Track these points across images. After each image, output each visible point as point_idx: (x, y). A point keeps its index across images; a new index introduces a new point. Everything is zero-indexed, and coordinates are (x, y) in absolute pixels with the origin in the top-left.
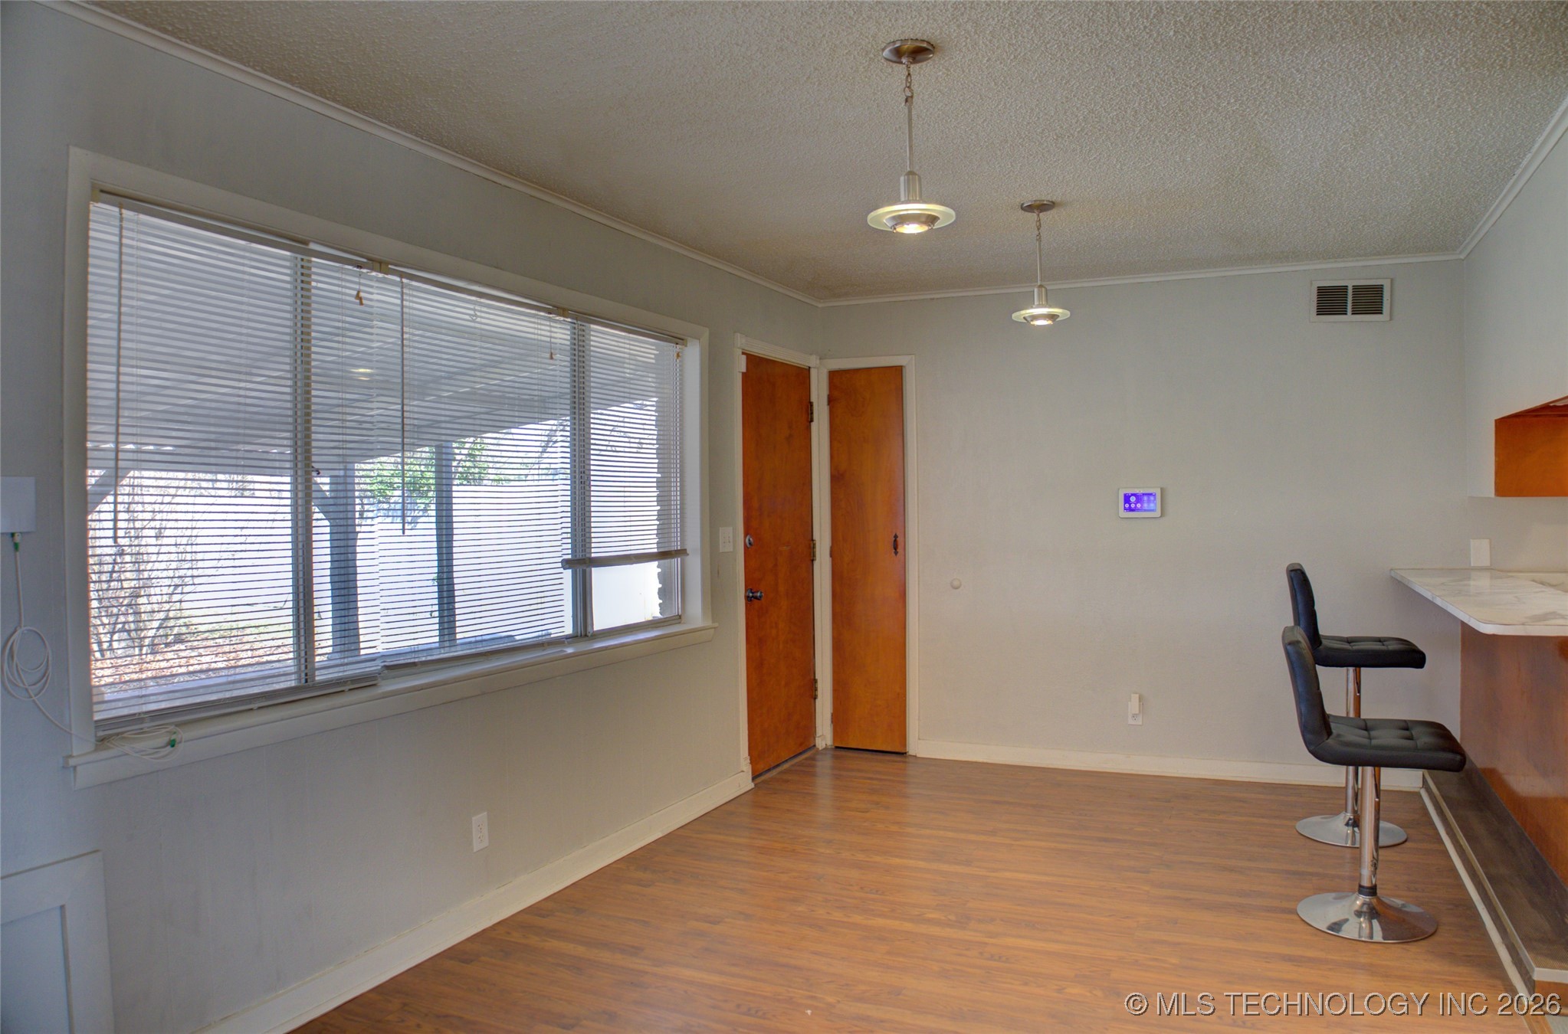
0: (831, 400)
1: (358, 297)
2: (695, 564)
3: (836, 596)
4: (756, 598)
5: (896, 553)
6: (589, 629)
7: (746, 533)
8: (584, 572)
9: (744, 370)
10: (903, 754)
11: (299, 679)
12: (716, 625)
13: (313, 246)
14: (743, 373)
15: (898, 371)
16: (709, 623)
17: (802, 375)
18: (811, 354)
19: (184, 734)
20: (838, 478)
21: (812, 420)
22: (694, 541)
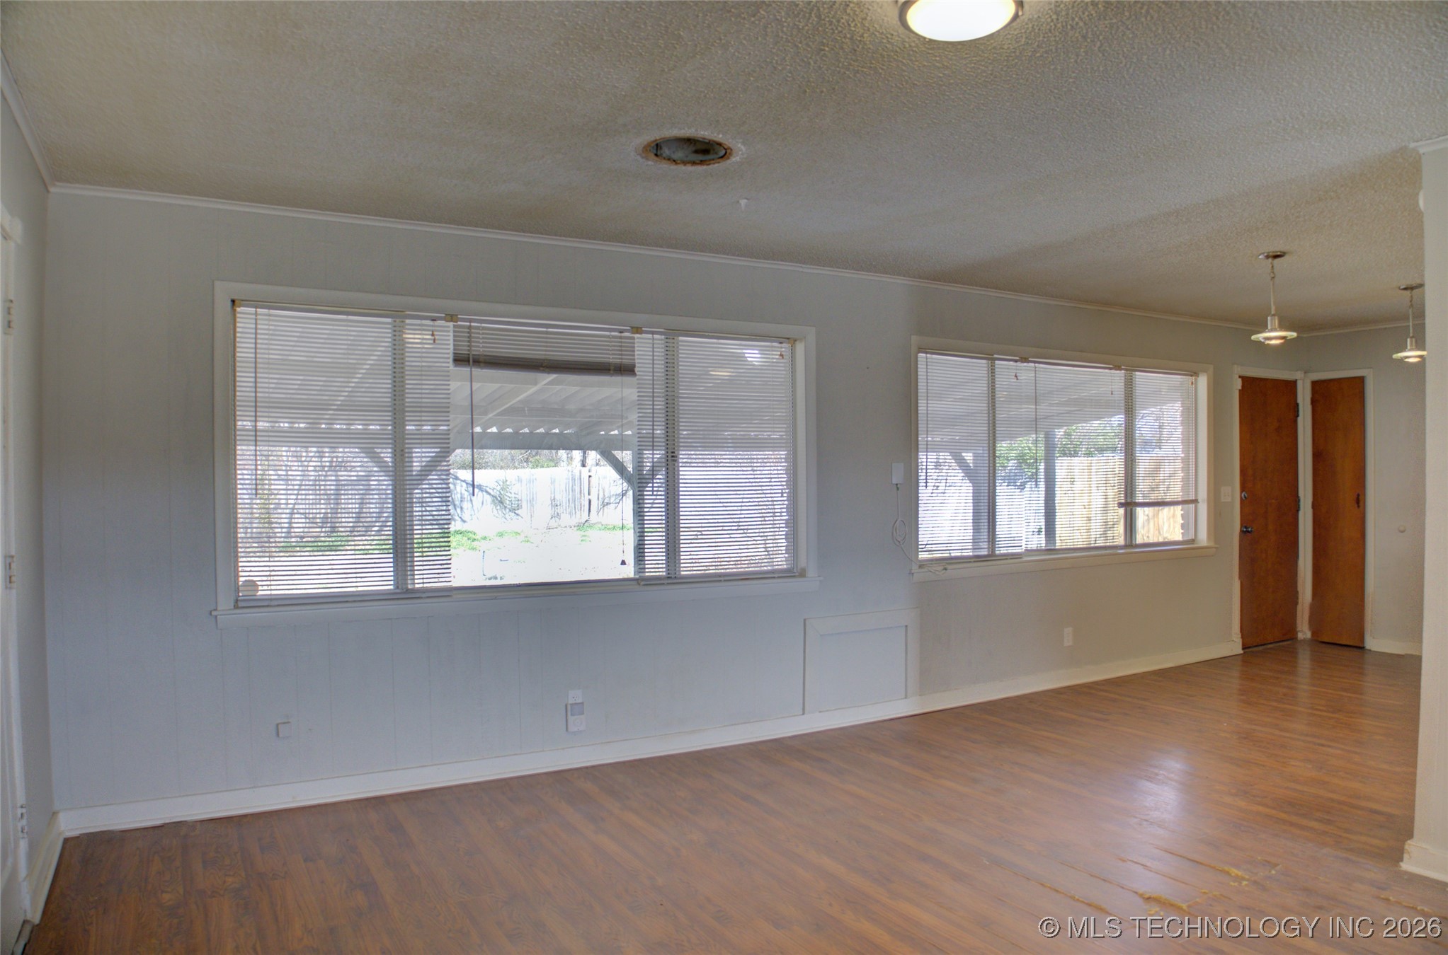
0: (1313, 402)
1: (1016, 376)
2: (1203, 508)
3: (1316, 536)
4: (1248, 532)
5: (1359, 506)
6: (1134, 542)
7: (1243, 489)
8: (1131, 510)
9: (1240, 388)
10: (1361, 648)
11: (989, 551)
12: (1217, 546)
13: (995, 356)
14: (1240, 390)
15: (1361, 380)
16: (1212, 544)
17: (1291, 386)
18: (1297, 371)
19: (949, 567)
20: (1318, 456)
21: (1298, 416)
22: (1203, 494)
